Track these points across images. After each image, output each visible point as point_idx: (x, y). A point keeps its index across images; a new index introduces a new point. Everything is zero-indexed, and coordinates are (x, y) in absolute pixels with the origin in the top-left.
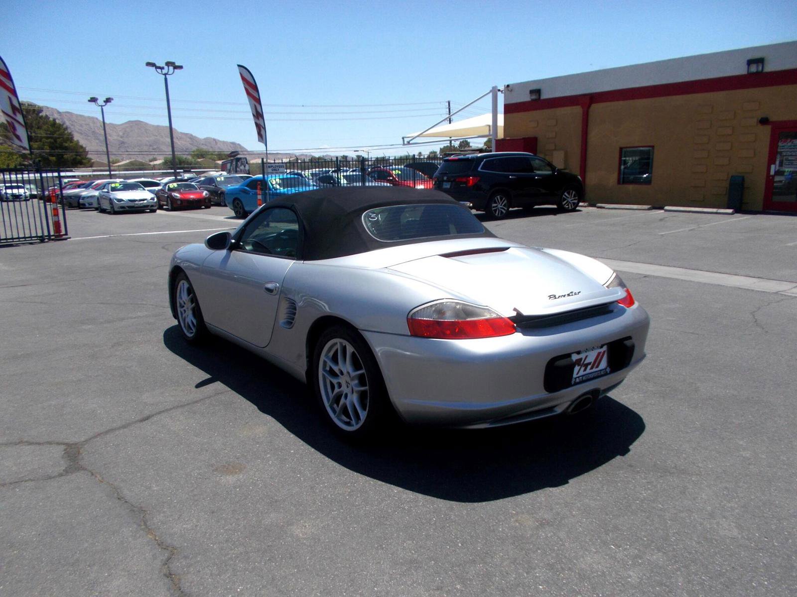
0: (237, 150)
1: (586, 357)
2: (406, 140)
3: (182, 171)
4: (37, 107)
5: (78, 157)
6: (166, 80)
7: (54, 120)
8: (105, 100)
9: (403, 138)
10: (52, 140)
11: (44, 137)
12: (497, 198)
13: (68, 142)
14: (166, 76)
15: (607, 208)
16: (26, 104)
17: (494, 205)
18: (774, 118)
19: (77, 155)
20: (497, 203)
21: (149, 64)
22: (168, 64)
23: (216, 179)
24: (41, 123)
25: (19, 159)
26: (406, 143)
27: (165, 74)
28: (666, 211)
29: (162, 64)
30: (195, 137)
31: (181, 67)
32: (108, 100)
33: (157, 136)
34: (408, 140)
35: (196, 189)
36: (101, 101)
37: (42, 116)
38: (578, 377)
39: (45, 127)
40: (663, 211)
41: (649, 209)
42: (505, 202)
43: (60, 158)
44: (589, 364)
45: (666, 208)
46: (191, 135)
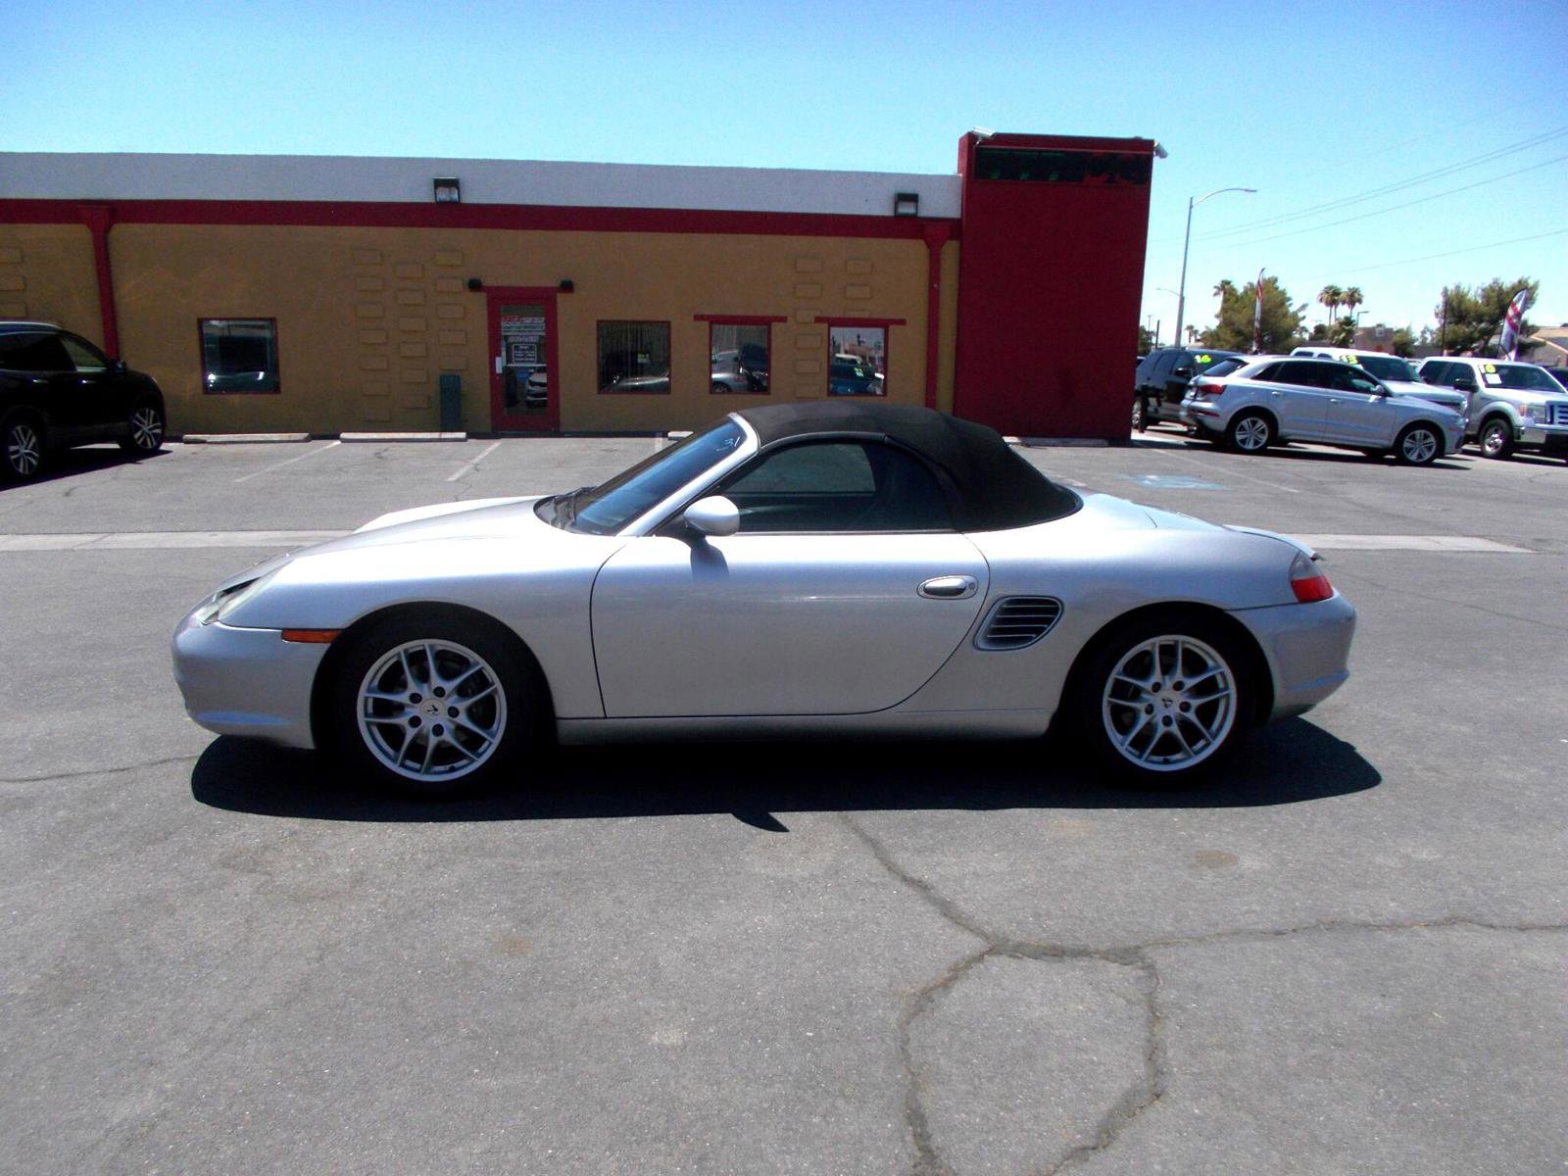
12: (17, 431)
15: (211, 443)
17: (13, 448)
18: (489, 281)
20: (17, 444)
28: (345, 441)
40: (338, 443)
41: (307, 440)
42: (34, 439)
45: (344, 435)
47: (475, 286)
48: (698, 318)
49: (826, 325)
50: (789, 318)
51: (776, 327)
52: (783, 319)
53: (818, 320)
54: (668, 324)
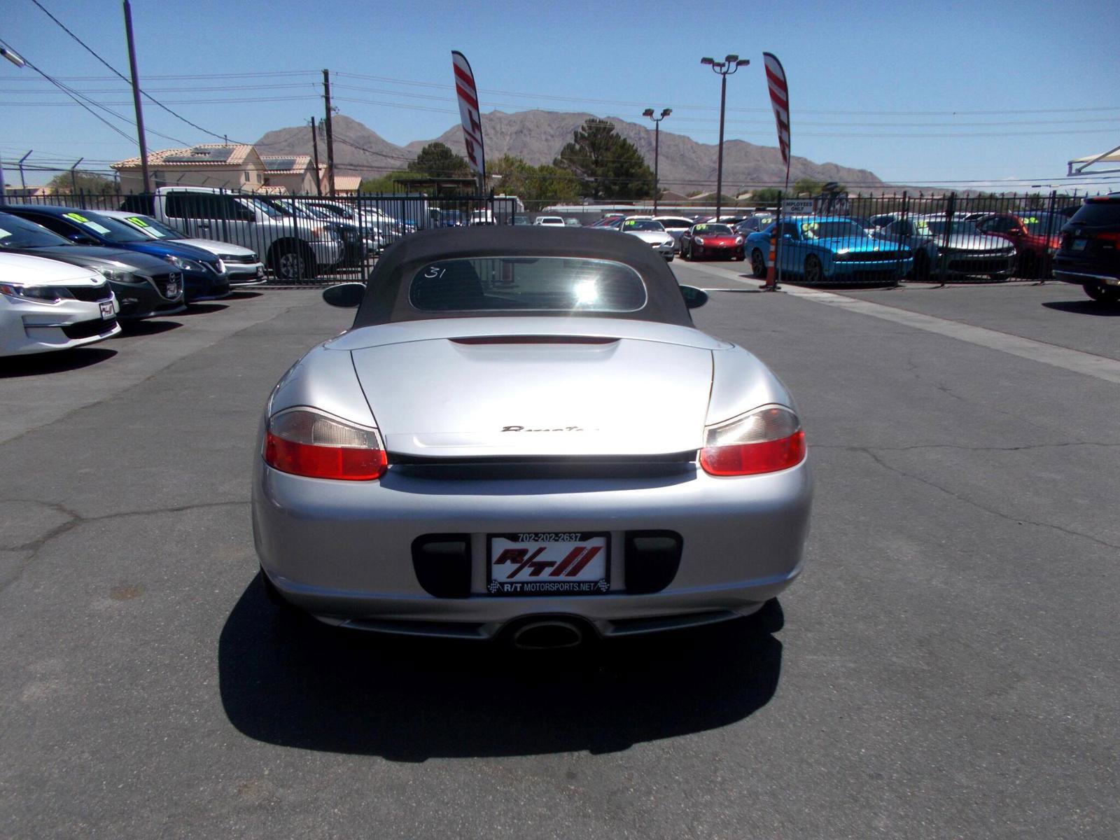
0: (835, 180)
1: (541, 550)
2: (1075, 167)
3: (754, 208)
4: (608, 124)
5: (646, 187)
6: (724, 80)
7: (625, 140)
8: (662, 112)
9: (1070, 164)
10: (619, 165)
11: (610, 161)
13: (637, 168)
14: (724, 76)
16: (598, 121)
19: (644, 184)
21: (706, 61)
22: (730, 59)
23: (761, 220)
24: (610, 144)
25: (578, 188)
26: (1074, 171)
27: (724, 74)
29: (722, 60)
30: (810, 162)
31: (746, 62)
32: (666, 113)
33: (759, 161)
34: (1078, 168)
35: (731, 233)
36: (657, 115)
37: (612, 135)
38: (512, 584)
39: (614, 149)
43: (624, 187)
44: (551, 564)
46: (805, 160)
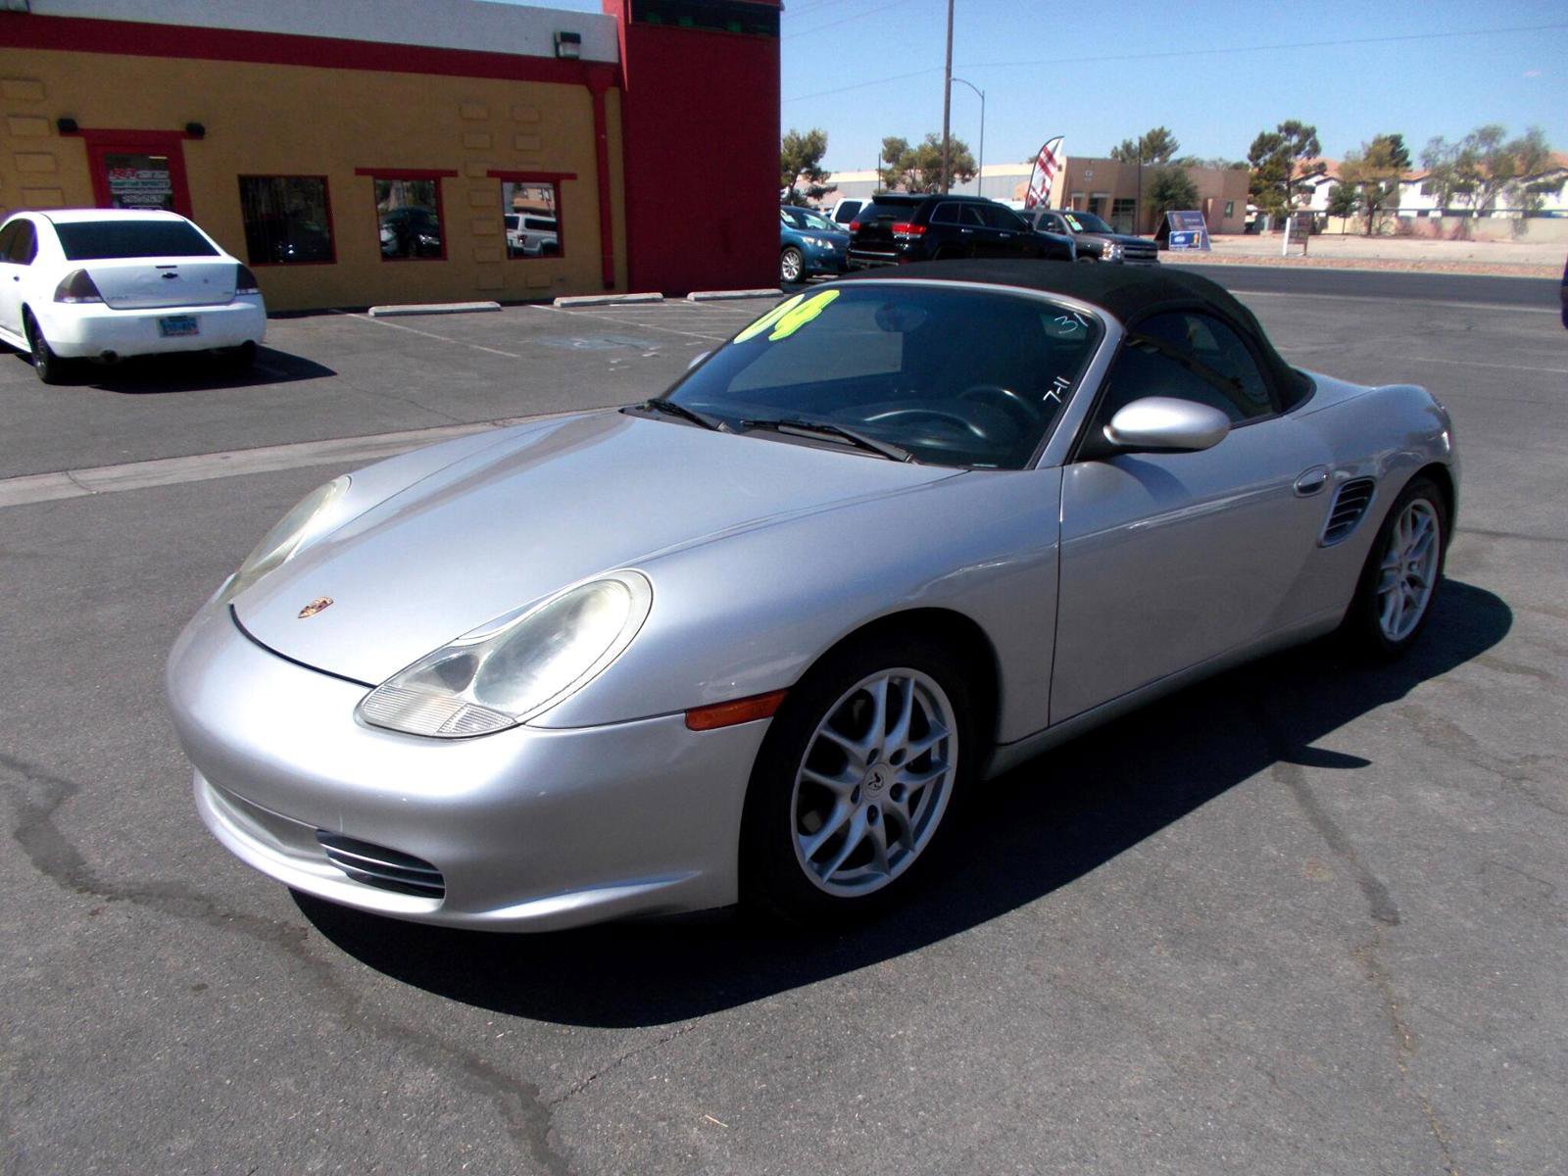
47: (67, 127)
48: (360, 172)
49: (499, 179)
50: (460, 173)
51: (446, 181)
52: (453, 174)
53: (492, 174)
54: (324, 180)
